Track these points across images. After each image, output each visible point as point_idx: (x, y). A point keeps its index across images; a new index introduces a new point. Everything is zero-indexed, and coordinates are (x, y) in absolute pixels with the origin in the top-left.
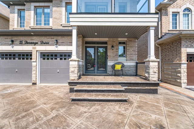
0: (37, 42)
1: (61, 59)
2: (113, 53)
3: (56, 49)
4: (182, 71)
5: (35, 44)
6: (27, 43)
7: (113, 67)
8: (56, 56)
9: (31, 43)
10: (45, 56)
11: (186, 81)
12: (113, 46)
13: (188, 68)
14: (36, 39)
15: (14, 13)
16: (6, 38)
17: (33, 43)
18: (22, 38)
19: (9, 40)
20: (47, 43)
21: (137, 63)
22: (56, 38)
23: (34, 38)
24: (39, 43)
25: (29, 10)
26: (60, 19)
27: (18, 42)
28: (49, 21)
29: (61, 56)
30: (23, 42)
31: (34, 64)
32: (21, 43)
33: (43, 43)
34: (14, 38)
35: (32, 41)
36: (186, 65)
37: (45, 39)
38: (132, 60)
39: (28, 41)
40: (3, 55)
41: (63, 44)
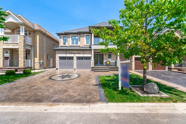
1: (85, 59)
2: (106, 57)
3: (84, 56)
4: (133, 64)
5: (75, 53)
6: (72, 53)
7: (106, 63)
8: (83, 58)
9: (74, 53)
10: (78, 58)
11: (134, 68)
12: (106, 54)
13: (135, 63)
14: (75, 52)
15: (61, 38)
16: (63, 51)
18: (70, 51)
19: (65, 52)
20: (80, 53)
22: (83, 51)
23: (75, 51)
24: (77, 53)
25: (69, 38)
27: (68, 53)
28: (78, 42)
29: (85, 58)
31: (74, 61)
32: (69, 53)
33: (78, 53)
34: (67, 51)
36: (134, 62)
37: (79, 52)
38: (114, 60)
40: (61, 58)
41: (86, 54)
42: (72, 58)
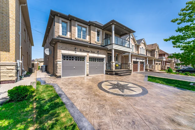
0: (89, 51)
1: (98, 61)
3: (98, 56)
5: (88, 52)
6: (84, 51)
8: (96, 59)
9: (86, 51)
14: (88, 49)
16: (71, 46)
17: (87, 51)
18: (81, 48)
19: (73, 47)
20: (94, 53)
21: (121, 64)
22: (98, 50)
24: (90, 52)
26: (94, 38)
27: (79, 50)
29: (98, 59)
30: (82, 50)
32: (81, 51)
33: (92, 52)
34: (77, 47)
35: (87, 50)
37: (93, 50)
38: (120, 62)
39: (85, 50)
40: (64, 57)
41: (101, 54)
42: (82, 58)
